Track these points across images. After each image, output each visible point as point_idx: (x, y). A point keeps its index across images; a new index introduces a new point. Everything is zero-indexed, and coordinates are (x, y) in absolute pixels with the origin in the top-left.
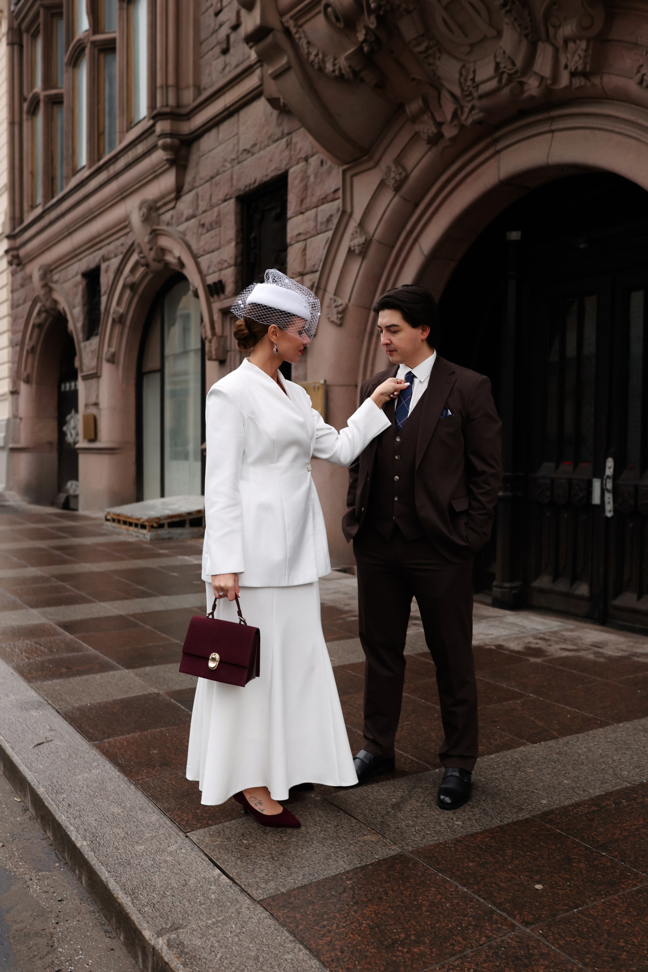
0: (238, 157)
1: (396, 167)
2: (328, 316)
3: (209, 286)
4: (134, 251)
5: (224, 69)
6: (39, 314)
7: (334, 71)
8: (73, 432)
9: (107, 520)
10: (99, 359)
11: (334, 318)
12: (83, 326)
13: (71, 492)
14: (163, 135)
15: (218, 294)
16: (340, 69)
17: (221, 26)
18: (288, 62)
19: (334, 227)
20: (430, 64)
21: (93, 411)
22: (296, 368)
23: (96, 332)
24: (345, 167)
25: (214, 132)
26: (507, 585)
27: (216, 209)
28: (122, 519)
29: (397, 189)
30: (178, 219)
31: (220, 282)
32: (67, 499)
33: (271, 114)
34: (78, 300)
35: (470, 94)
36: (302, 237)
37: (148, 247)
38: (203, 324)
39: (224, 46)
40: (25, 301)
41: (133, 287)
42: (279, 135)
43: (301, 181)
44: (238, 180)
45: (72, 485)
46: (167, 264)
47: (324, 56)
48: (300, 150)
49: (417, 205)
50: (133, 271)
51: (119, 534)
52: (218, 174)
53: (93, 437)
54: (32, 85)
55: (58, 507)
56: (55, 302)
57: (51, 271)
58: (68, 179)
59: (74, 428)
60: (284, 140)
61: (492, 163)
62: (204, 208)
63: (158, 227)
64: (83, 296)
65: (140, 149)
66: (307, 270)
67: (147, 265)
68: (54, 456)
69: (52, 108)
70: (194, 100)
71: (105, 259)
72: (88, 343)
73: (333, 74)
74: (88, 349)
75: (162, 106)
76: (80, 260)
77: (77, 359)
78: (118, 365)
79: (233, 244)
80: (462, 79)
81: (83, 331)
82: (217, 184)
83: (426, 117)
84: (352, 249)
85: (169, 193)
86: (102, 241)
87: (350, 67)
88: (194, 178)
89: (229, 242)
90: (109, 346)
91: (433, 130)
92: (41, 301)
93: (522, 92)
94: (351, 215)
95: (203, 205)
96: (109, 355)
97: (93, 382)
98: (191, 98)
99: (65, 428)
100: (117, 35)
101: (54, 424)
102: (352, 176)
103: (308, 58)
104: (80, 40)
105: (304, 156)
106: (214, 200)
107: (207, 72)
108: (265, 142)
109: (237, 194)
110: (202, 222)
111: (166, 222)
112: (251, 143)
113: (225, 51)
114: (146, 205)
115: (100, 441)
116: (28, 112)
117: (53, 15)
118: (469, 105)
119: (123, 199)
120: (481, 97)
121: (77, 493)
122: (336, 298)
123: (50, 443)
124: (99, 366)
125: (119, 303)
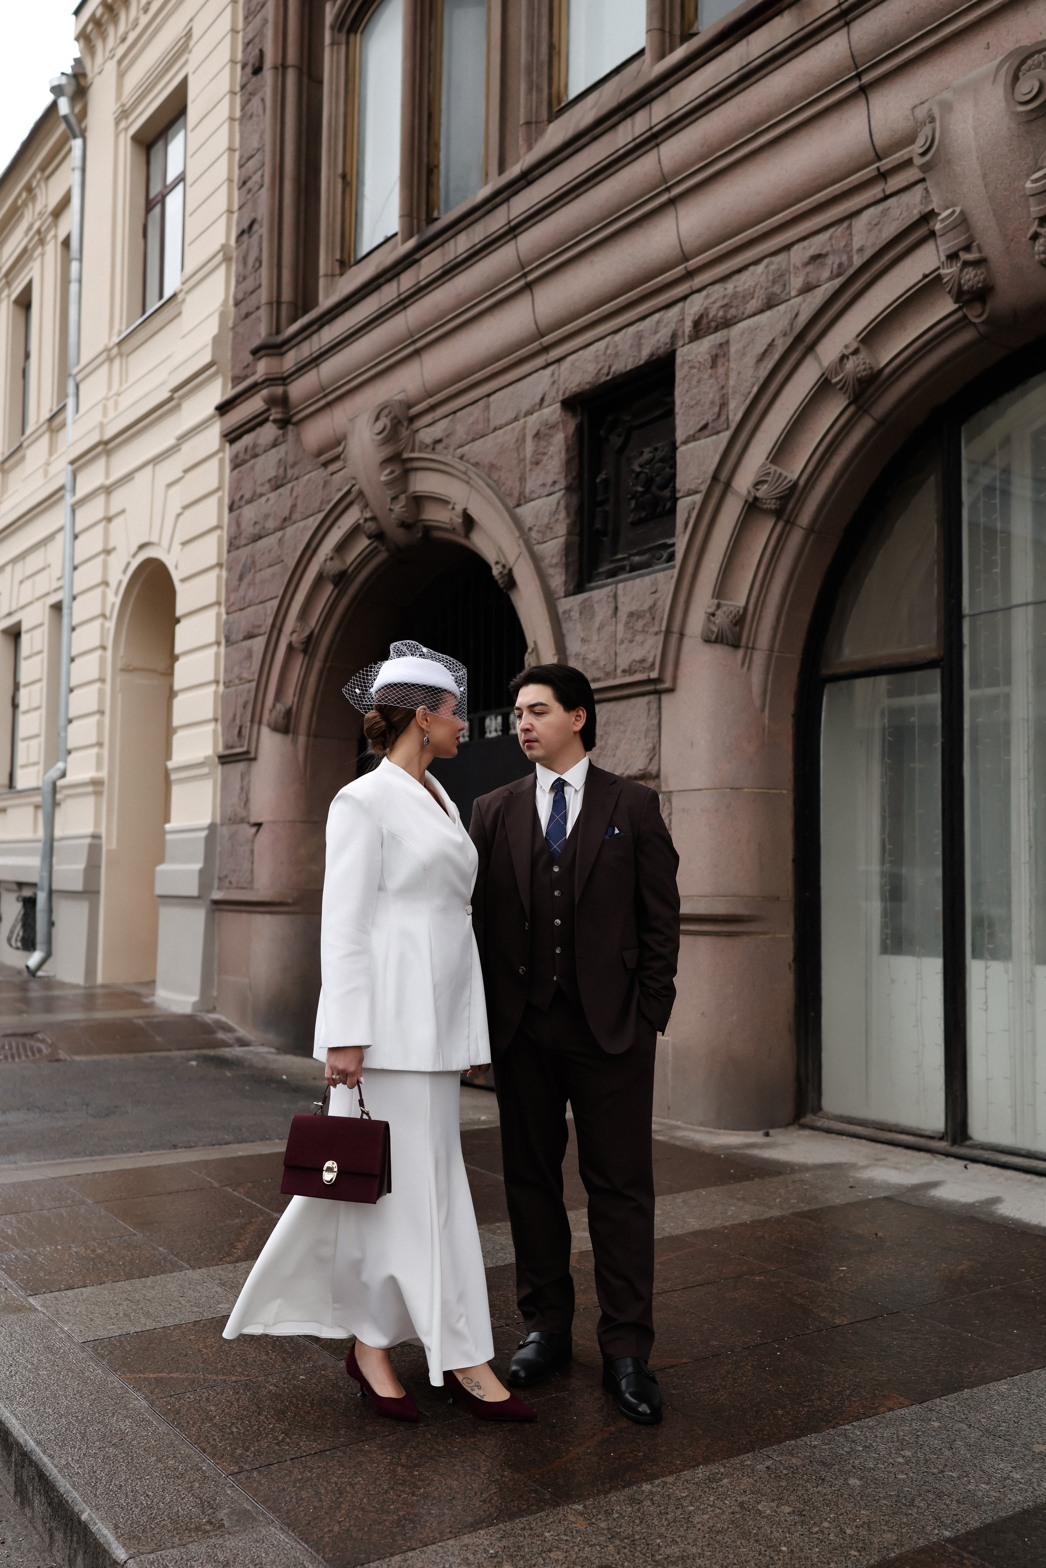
6: (341, 547)
10: (671, 634)
12: (568, 548)
34: (548, 475)
56: (428, 502)
57: (412, 419)
58: (535, 127)
64: (568, 463)
71: (705, 326)
74: (603, 612)
76: (560, 360)
81: (567, 566)
92: (363, 505)
96: (715, 621)
97: (632, 707)
124: (664, 660)
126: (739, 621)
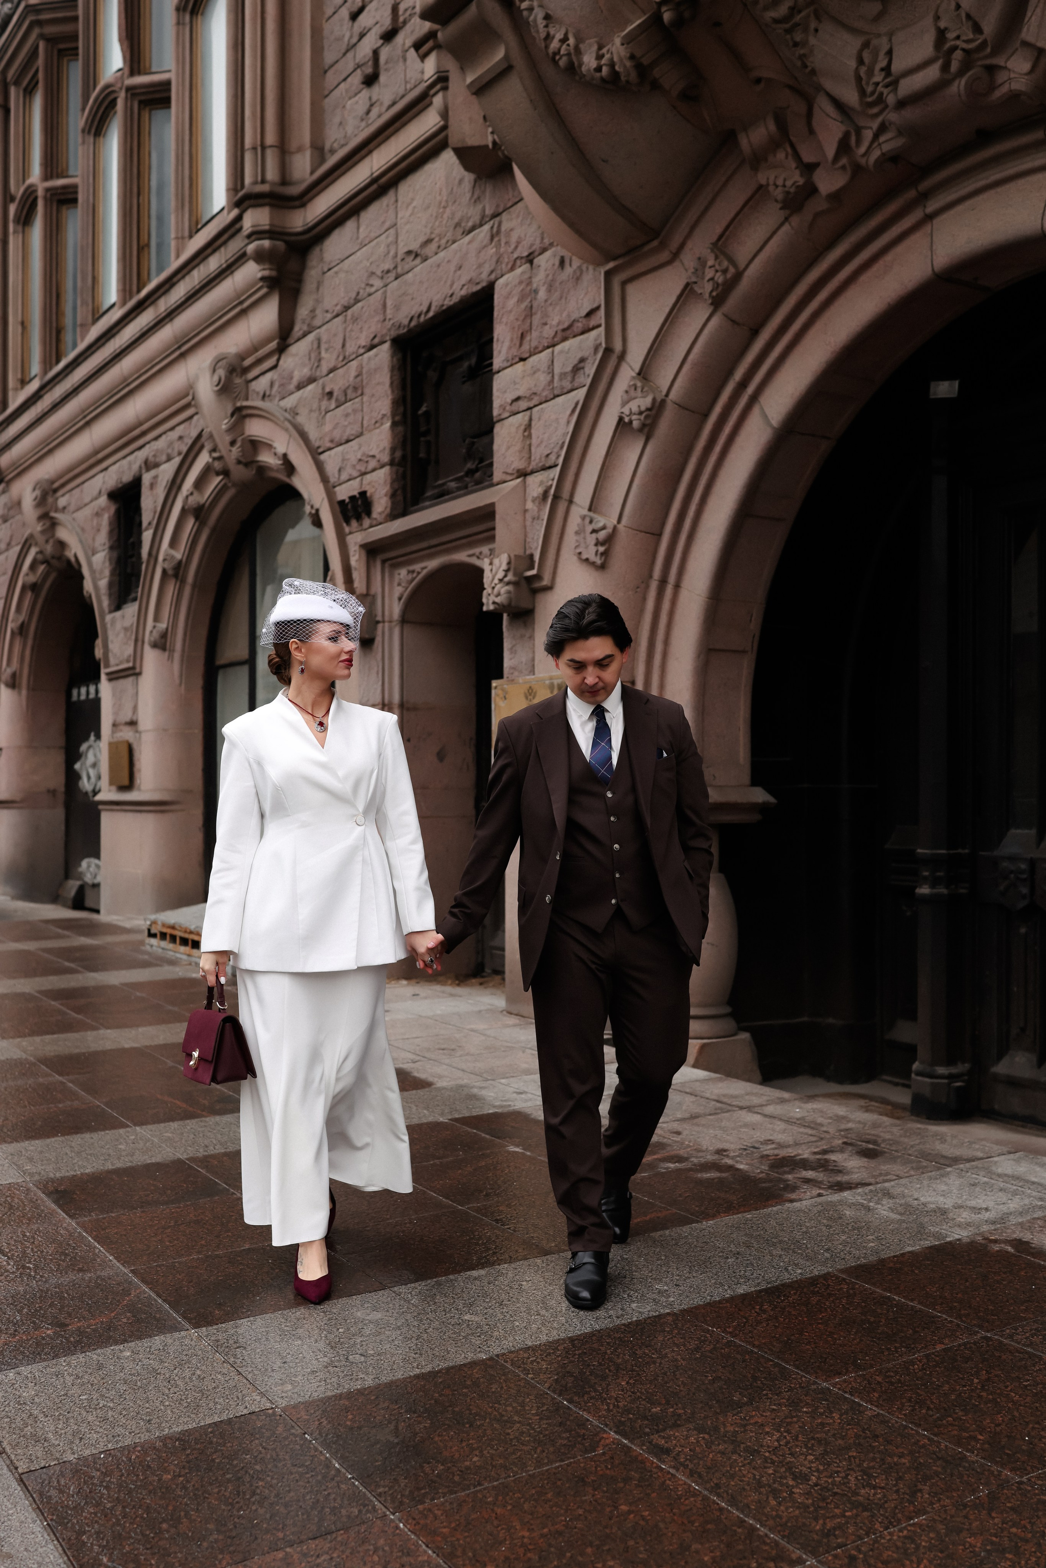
0: (396, 267)
1: (716, 258)
2: (578, 551)
3: (342, 503)
4: (202, 447)
5: (368, 112)
6: (33, 567)
7: (599, 69)
8: (92, 772)
9: (151, 935)
10: (138, 641)
11: (590, 553)
12: (111, 585)
13: (88, 879)
14: (256, 235)
15: (359, 518)
16: (612, 65)
17: (362, 36)
18: (506, 57)
19: (588, 381)
20: (796, 44)
21: (126, 734)
22: (513, 651)
23: (133, 595)
24: (611, 265)
25: (350, 225)
26: (941, 1070)
27: (354, 364)
28: (178, 934)
29: (717, 302)
30: (282, 385)
31: (363, 494)
32: (81, 890)
33: (461, 181)
34: (102, 539)
35: (880, 100)
36: (523, 405)
37: (228, 438)
38: (330, 573)
39: (369, 70)
40: (9, 545)
41: (199, 513)
42: (476, 219)
43: (520, 300)
44: (397, 308)
45: (89, 866)
46: (262, 469)
47: (579, 40)
48: (518, 243)
49: (755, 332)
50: (199, 484)
51: (173, 962)
52: (357, 301)
53: (126, 782)
54: (25, 173)
55: (65, 905)
56: (62, 545)
57: (55, 491)
58: (85, 327)
59: (94, 765)
60: (486, 227)
61: (918, 239)
62: (331, 365)
63: (245, 403)
64: (111, 532)
65: (214, 263)
66: (533, 465)
67: (226, 473)
68: (59, 813)
69: (58, 211)
70: (312, 173)
71: (149, 465)
72: (118, 614)
73: (598, 75)
74: (119, 626)
75: (255, 183)
76: (106, 469)
77: (99, 642)
78: (172, 651)
79: (388, 425)
80: (863, 70)
81: (110, 595)
82: (355, 320)
83: (781, 155)
84: (627, 420)
85: (269, 340)
86: (144, 434)
87: (632, 57)
88: (313, 311)
89: (378, 423)
90: (156, 619)
91: (796, 178)
92: (36, 544)
93: (992, 87)
94: (622, 357)
95: (329, 359)
96: (156, 635)
97: (128, 682)
98: (308, 169)
99: (77, 766)
100: (172, 76)
101: (59, 758)
102: (624, 284)
103: (547, 47)
104: (107, 86)
105: (525, 254)
106: (351, 348)
107: (337, 120)
108: (449, 236)
109: (394, 333)
110: (327, 390)
111: (261, 394)
112: (422, 239)
113: (370, 80)
114: (224, 362)
115: (139, 789)
116: (17, 221)
117: (61, 53)
118: (875, 125)
119: (183, 355)
120: (901, 104)
121: (98, 879)
122: (591, 514)
123: (53, 792)
124: (137, 655)
125: (173, 544)
126: (164, 635)
